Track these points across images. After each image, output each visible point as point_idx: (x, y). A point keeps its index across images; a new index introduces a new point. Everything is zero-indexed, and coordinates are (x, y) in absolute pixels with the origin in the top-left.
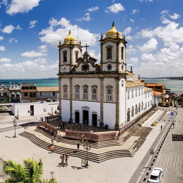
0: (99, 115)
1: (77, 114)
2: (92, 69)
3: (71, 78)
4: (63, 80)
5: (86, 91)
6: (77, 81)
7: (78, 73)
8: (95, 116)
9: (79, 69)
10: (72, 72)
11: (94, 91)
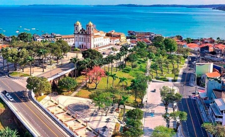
0: (86, 46)
1: (80, 46)
2: (84, 33)
3: (78, 35)
4: (75, 36)
5: (82, 39)
6: (80, 36)
7: (80, 34)
8: (85, 47)
9: (81, 33)
10: (79, 33)
11: (85, 39)
